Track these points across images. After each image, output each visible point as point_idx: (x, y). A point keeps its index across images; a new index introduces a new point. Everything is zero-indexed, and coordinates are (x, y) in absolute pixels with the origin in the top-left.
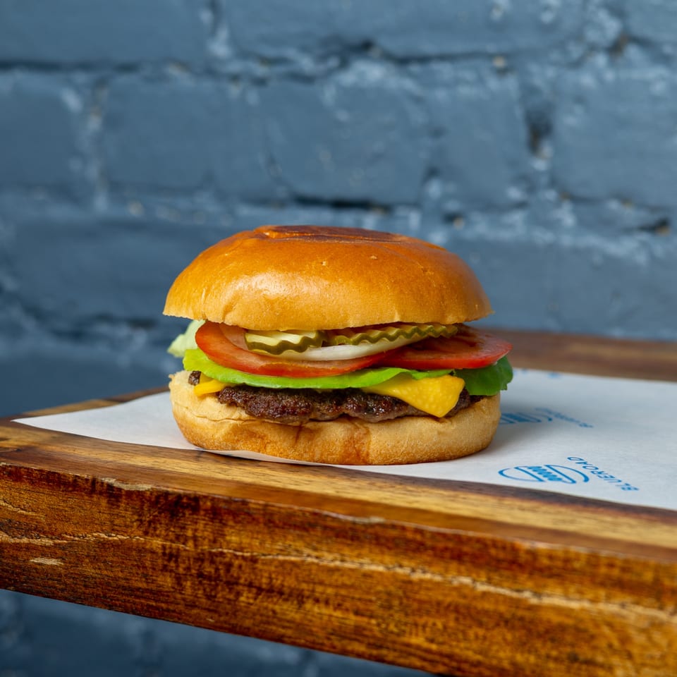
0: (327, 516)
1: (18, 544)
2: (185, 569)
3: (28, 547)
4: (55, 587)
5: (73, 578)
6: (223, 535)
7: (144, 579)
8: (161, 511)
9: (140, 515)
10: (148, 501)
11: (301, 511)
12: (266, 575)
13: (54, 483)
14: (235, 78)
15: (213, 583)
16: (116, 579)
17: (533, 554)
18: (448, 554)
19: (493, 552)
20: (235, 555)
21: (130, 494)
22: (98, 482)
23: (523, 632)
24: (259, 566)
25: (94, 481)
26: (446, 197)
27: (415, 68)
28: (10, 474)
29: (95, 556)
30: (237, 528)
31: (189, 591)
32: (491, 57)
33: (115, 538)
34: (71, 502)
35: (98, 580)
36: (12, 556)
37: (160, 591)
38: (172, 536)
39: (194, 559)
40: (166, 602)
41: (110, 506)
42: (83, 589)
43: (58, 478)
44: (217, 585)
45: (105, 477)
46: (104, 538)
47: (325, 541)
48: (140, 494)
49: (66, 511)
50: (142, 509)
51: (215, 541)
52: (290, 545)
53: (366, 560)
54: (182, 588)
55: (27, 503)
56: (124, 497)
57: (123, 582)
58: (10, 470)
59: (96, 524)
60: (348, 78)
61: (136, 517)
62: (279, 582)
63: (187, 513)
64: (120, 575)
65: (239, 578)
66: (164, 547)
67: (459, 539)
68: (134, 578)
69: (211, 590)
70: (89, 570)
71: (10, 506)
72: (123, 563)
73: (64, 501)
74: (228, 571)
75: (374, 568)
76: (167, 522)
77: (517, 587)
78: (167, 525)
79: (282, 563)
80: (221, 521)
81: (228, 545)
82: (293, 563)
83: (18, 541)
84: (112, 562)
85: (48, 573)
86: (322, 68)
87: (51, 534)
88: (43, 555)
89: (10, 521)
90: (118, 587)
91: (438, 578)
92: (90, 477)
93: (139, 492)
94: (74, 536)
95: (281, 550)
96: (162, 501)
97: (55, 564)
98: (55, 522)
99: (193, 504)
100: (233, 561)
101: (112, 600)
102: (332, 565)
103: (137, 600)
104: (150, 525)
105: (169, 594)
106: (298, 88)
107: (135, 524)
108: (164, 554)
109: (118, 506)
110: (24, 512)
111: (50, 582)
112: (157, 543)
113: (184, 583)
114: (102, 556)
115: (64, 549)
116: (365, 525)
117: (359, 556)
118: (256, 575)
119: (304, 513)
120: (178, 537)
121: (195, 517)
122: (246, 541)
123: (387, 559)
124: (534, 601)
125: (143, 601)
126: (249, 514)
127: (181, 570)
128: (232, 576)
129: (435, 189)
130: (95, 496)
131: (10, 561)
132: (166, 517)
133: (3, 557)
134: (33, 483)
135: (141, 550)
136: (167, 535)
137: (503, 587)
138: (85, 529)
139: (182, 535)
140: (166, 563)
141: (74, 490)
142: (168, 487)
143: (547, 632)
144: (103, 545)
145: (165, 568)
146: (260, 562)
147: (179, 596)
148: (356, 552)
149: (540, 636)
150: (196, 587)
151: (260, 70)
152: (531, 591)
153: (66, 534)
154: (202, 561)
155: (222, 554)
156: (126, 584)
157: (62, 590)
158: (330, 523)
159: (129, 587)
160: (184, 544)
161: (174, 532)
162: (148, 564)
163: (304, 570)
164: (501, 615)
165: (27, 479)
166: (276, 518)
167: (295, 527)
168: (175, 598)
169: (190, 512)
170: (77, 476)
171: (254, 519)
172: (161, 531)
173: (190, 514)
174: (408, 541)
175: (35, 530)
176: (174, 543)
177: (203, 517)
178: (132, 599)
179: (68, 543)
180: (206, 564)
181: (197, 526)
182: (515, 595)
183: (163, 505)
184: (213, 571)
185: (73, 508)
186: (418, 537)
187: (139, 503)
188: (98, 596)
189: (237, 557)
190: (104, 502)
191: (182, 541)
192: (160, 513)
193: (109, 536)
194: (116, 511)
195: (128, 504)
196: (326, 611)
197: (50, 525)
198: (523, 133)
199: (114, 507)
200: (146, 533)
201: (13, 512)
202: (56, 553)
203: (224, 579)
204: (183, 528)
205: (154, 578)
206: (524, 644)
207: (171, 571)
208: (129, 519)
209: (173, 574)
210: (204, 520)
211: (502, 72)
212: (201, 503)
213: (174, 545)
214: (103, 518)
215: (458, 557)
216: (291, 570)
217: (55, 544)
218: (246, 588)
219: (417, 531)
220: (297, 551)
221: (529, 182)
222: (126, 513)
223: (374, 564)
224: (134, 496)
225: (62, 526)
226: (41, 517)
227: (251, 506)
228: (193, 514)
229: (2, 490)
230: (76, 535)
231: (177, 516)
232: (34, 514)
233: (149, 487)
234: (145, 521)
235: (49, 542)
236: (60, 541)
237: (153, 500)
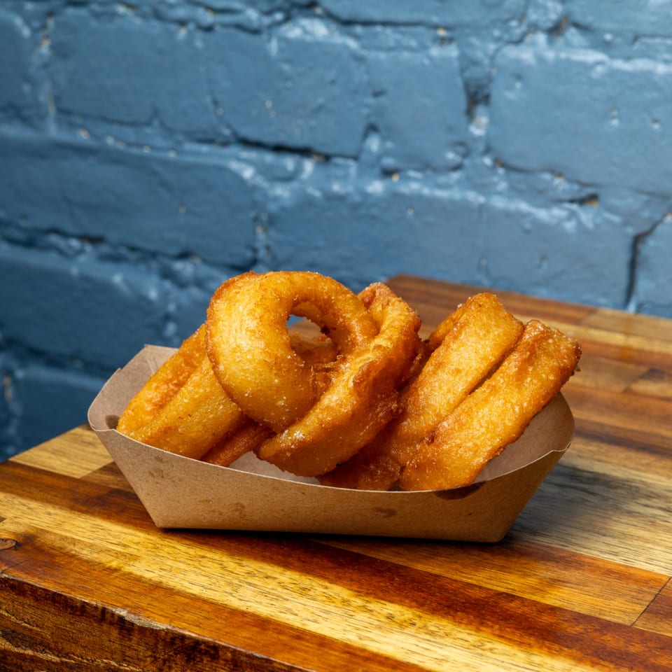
1: (22, 654)
3: (33, 660)
8: (177, 652)
9: (154, 652)
10: (163, 640)
13: (60, 604)
14: (182, 23)
21: (143, 630)
22: (108, 613)
25: (104, 610)
26: (386, 153)
27: (359, 30)
28: (13, 587)
33: (127, 668)
34: (79, 625)
36: (15, 664)
41: (121, 637)
43: (64, 601)
45: (116, 608)
46: (114, 666)
48: (154, 633)
49: (73, 633)
50: (156, 647)
55: (32, 618)
56: (136, 632)
58: (13, 584)
59: (106, 651)
60: (293, 32)
61: (150, 653)
63: (205, 660)
71: (13, 617)
73: (71, 623)
76: (183, 663)
78: (183, 666)
83: (21, 651)
86: (267, 21)
87: (59, 652)
88: (50, 670)
89: (13, 632)
92: (100, 605)
93: (153, 630)
94: (82, 658)
96: (178, 642)
98: (62, 641)
99: (212, 652)
104: (164, 663)
106: (244, 37)
107: (148, 659)
109: (130, 640)
110: (29, 626)
115: (71, 668)
121: (214, 664)
129: (374, 144)
130: (105, 625)
132: (182, 659)
133: (6, 664)
134: (37, 600)
138: (94, 653)
141: (82, 615)
142: (185, 629)
151: (208, 18)
153: (74, 654)
165: (31, 595)
169: (209, 659)
170: (85, 602)
173: (208, 661)
175: (40, 644)
177: (223, 667)
179: (75, 664)
183: (179, 647)
185: (81, 632)
187: (152, 640)
190: (115, 633)
192: (175, 654)
193: (120, 665)
194: (128, 643)
195: (140, 639)
197: (56, 643)
198: (461, 101)
199: (126, 639)
200: (160, 670)
201: (15, 623)
208: (141, 654)
211: (443, 41)
212: (221, 653)
214: (113, 647)
217: (62, 663)
221: (465, 147)
222: (139, 647)
224: (148, 633)
225: (68, 646)
226: (47, 634)
227: (275, 665)
228: (211, 661)
229: (4, 601)
230: (84, 657)
231: (194, 660)
232: (39, 630)
233: (164, 628)
234: (159, 658)
235: (55, 659)
236: (66, 660)
237: (168, 640)
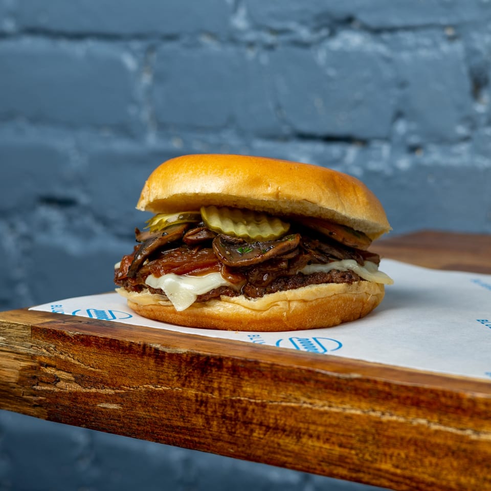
0: (318, 373)
1: (88, 393)
2: (212, 412)
3: (96, 396)
4: (116, 425)
5: (130, 418)
6: (241, 387)
7: (182, 420)
8: (194, 368)
9: (179, 372)
10: (185, 361)
11: (298, 368)
12: (273, 416)
13: (115, 347)
14: (251, 45)
15: (233, 423)
16: (161, 419)
17: (473, 401)
18: (409, 402)
19: (443, 400)
20: (250, 402)
21: (171, 356)
22: (147, 347)
23: (466, 460)
24: (267, 410)
25: (145, 346)
26: (410, 133)
27: (386, 36)
28: (83, 341)
29: (145, 402)
30: (251, 381)
31: (215, 429)
32: (443, 27)
33: (161, 389)
34: (128, 362)
35: (147, 420)
36: (83, 402)
37: (194, 429)
38: (202, 387)
39: (219, 404)
40: (198, 437)
41: (157, 365)
42: (137, 426)
43: (118, 344)
44: (236, 424)
45: (153, 343)
46: (152, 389)
47: (316, 392)
48: (179, 356)
49: (124, 368)
50: (180, 367)
51: (234, 391)
52: (291, 395)
53: (347, 406)
54: (211, 426)
55: (95, 362)
56: (167, 358)
57: (166, 422)
58: (83, 338)
59: (146, 378)
60: (336, 44)
61: (176, 373)
62: (282, 422)
63: (214, 370)
64: (164, 416)
65: (252, 419)
66: (196, 396)
67: (417, 390)
68: (174, 419)
69: (232, 428)
70: (141, 413)
71: (82, 365)
72: (166, 407)
73: (122, 361)
74: (244, 413)
75: (353, 412)
76: (199, 377)
77: (461, 426)
78: (199, 379)
79: (285, 408)
80: (239, 376)
81: (244, 394)
82: (293, 408)
83: (88, 390)
84: (158, 406)
85: (110, 414)
86: (315, 36)
87: (113, 386)
88: (107, 401)
89: (83, 376)
90: (163, 425)
91: (402, 420)
92: (142, 343)
93: (178, 354)
94: (130, 387)
95: (284, 398)
96: (195, 360)
97: (116, 408)
98: (116, 376)
99: (218, 363)
100: (248, 406)
101: (158, 435)
102: (322, 409)
103: (177, 435)
104: (186, 379)
105: (201, 431)
106: (299, 52)
107: (175, 378)
108: (197, 401)
109: (163, 365)
110: (93, 369)
111: (112, 421)
112: (191, 392)
113: (212, 423)
114: (151, 402)
115: (122, 397)
116: (347, 380)
117: (342, 403)
118: (265, 417)
119: (300, 370)
120: (207, 388)
121: (220, 373)
122: (257, 391)
123: (364, 405)
124: (474, 437)
125: (181, 436)
126: (260, 371)
127: (209, 413)
128: (247, 417)
129: (401, 127)
130: (146, 357)
131: (82, 406)
132: (198, 373)
133: (77, 403)
134: (99, 347)
135: (179, 398)
136: (199, 387)
137: (451, 427)
138: (138, 382)
139: (210, 387)
140: (198, 407)
141: (130, 353)
142: (199, 351)
143: (484, 460)
144: (151, 393)
145: (197, 411)
146: (268, 407)
147: (208, 432)
148: (340, 400)
149: (478, 463)
150: (221, 426)
151: (269, 39)
152: (472, 430)
153: (124, 385)
154: (225, 406)
155: (240, 401)
156: (168, 423)
157: (121, 427)
158: (320, 378)
159: (171, 425)
160: (211, 393)
161: (204, 384)
162: (185, 408)
163: (301, 413)
164: (449, 448)
165: (95, 344)
166: (280, 374)
167: (295, 381)
168: (205, 434)
169: (216, 369)
170: (132, 342)
171: (263, 375)
172: (194, 384)
173: (216, 371)
174: (379, 392)
175: (101, 382)
176: (204, 392)
177: (226, 373)
178: (173, 434)
179: (126, 393)
180: (228, 408)
181: (222, 380)
182: (459, 432)
183: (196, 364)
184: (233, 413)
185: (129, 366)
186: (387, 389)
187: (177, 362)
188: (148, 432)
189: (251, 403)
190: (152, 362)
191: (210, 391)
192: (193, 370)
193: (156, 387)
194: (161, 368)
195: (170, 363)
196: (318, 444)
197: (112, 379)
198: (467, 85)
199: (160, 365)
200: (183, 385)
201: (84, 369)
202: (117, 400)
203: (242, 420)
204: (211, 381)
205: (189, 418)
206: (467, 469)
207: (202, 413)
208: (170, 375)
209: (204, 416)
210: (226, 375)
211: (452, 39)
212: (224, 363)
213: (204, 394)
214: (151, 374)
215: (417, 404)
216: (292, 413)
217: (116, 393)
218: (258, 427)
219: (386, 384)
220: (296, 399)
221: (472, 121)
222: (169, 370)
223: (354, 409)
224: (174, 357)
225: (121, 379)
226: (105, 373)
227: (261, 365)
228: (218, 371)
229: (76, 353)
230: (131, 386)
231: (206, 372)
232: (100, 371)
233: (186, 351)
234: (182, 376)
235: (111, 392)
236: (119, 391)
237: (188, 360)
